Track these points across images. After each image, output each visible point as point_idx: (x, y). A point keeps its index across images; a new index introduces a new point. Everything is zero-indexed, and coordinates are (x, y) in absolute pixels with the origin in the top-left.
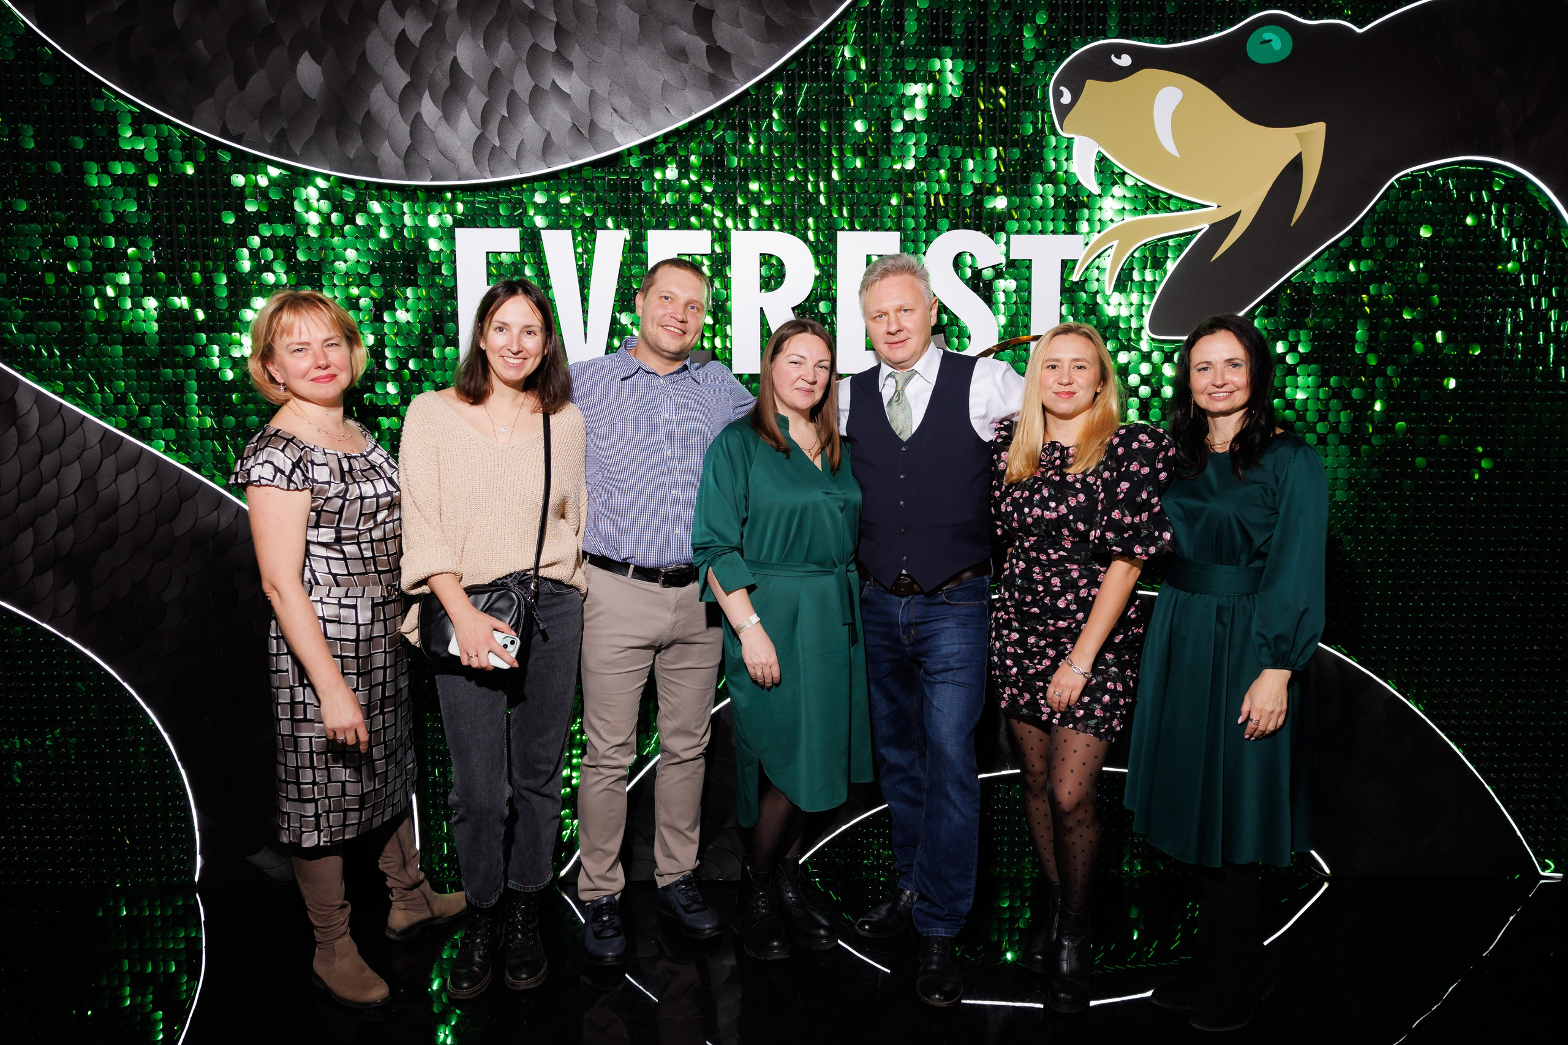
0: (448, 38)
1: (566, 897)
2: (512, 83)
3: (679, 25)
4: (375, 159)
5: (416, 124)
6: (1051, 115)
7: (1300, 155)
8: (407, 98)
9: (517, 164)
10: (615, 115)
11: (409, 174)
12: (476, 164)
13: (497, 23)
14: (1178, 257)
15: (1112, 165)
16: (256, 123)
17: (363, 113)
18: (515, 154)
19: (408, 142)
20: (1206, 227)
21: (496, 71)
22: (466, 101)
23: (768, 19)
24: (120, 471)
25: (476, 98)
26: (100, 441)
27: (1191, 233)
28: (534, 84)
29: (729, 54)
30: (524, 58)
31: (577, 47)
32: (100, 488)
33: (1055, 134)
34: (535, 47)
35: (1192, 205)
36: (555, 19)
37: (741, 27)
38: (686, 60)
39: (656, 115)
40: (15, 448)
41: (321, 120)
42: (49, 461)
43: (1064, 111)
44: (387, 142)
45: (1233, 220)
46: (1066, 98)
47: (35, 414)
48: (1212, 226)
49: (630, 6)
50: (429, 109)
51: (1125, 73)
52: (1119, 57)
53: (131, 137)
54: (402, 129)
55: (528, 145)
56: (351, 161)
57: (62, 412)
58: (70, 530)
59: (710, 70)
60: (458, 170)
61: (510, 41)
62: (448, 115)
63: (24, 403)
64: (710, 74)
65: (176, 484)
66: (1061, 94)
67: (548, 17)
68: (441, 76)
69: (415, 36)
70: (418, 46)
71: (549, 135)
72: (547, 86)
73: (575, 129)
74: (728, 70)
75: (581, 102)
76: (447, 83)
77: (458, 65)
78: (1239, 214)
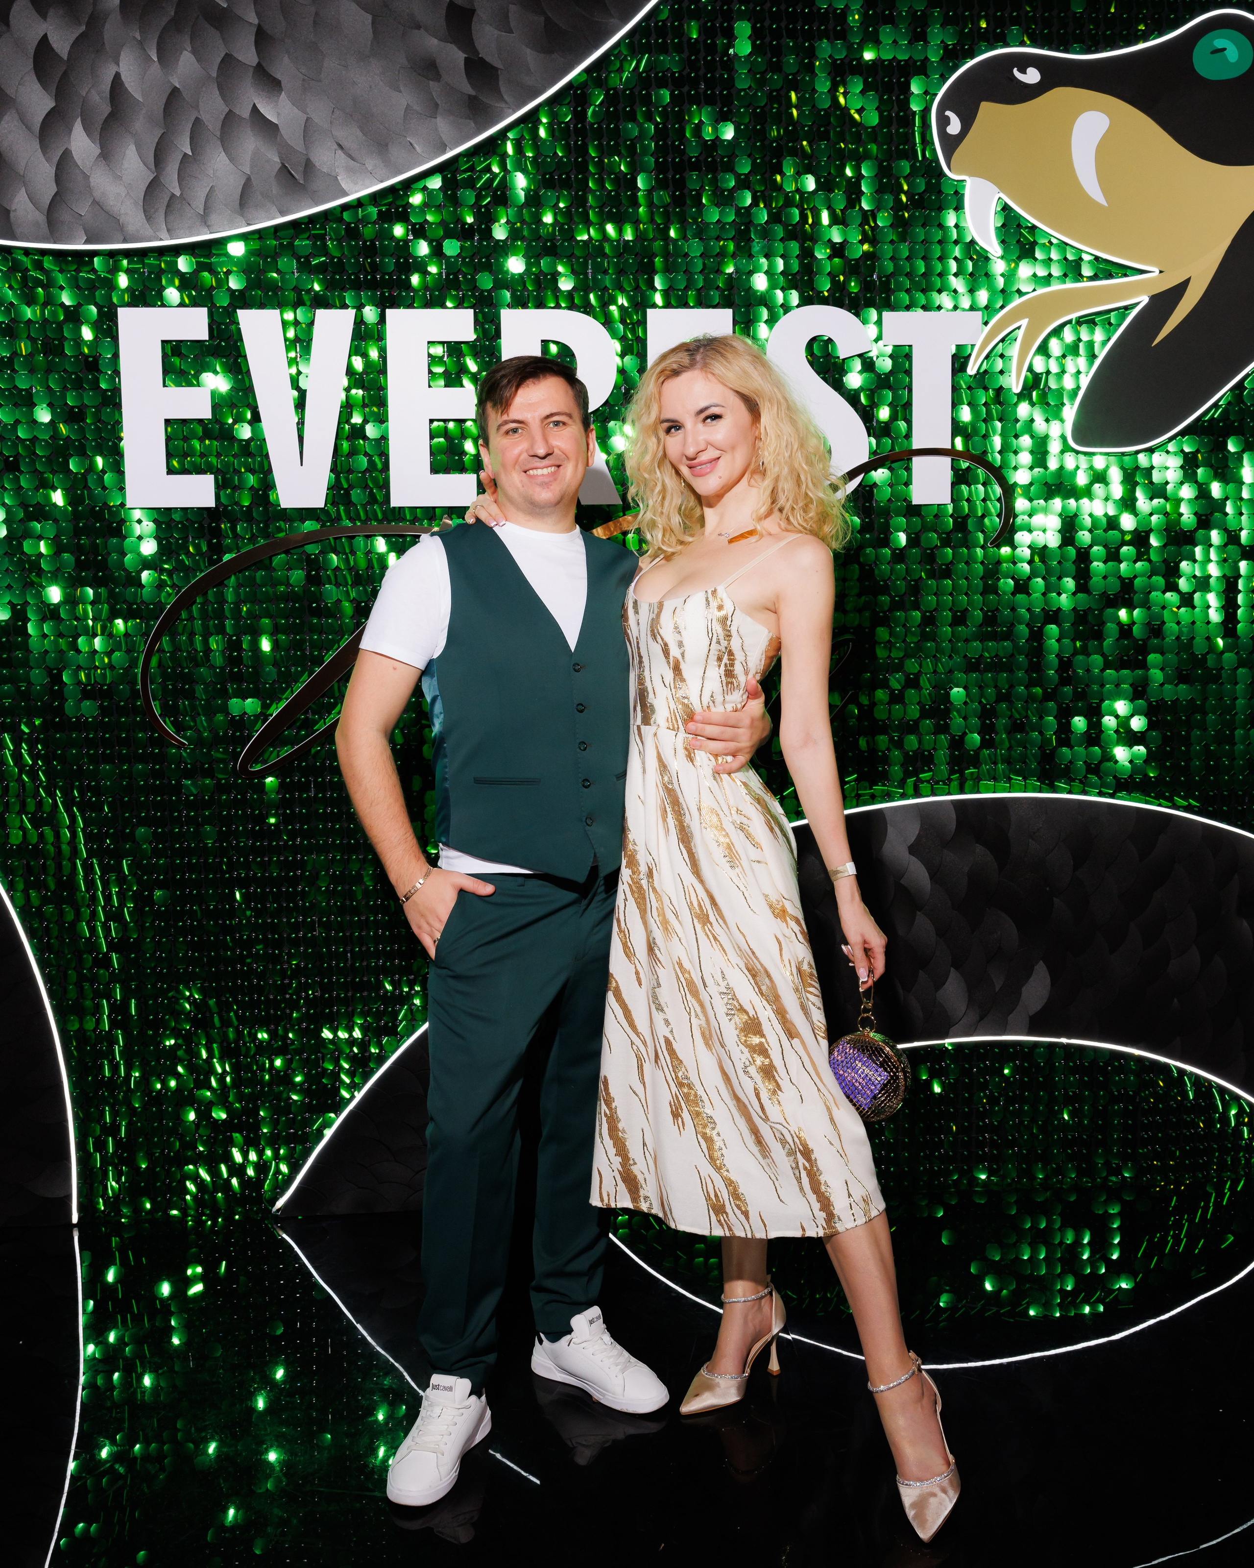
0: (107, 46)
1: (285, 1236)
2: (196, 107)
3: (427, 30)
4: (8, 212)
5: (64, 166)
6: (934, 150)
8: (51, 128)
9: (205, 220)
10: (339, 152)
11: (53, 231)
12: (149, 218)
13: (176, 25)
14: (1109, 339)
15: (1018, 217)
18: (202, 207)
19: (53, 189)
20: (1145, 300)
21: (175, 93)
22: (133, 134)
23: (548, 22)
25: (146, 130)
27: (1126, 308)
28: (227, 110)
29: (496, 69)
30: (214, 75)
33: (942, 174)
34: (228, 61)
35: (1125, 270)
36: (256, 22)
37: (511, 31)
38: (437, 77)
39: (396, 153)
43: (951, 144)
44: (23, 190)
45: (1181, 289)
46: (955, 127)
48: (1153, 298)
50: (81, 144)
51: (1031, 92)
52: (1023, 71)
54: (42, 173)
55: (219, 194)
60: (122, 228)
61: (194, 52)
62: (106, 155)
64: (470, 96)
66: (947, 121)
67: (246, 18)
68: (97, 98)
69: (62, 43)
70: (65, 58)
71: (248, 180)
72: (245, 112)
73: (285, 172)
74: (497, 91)
75: (291, 133)
76: (106, 109)
77: (122, 84)
78: (1188, 281)
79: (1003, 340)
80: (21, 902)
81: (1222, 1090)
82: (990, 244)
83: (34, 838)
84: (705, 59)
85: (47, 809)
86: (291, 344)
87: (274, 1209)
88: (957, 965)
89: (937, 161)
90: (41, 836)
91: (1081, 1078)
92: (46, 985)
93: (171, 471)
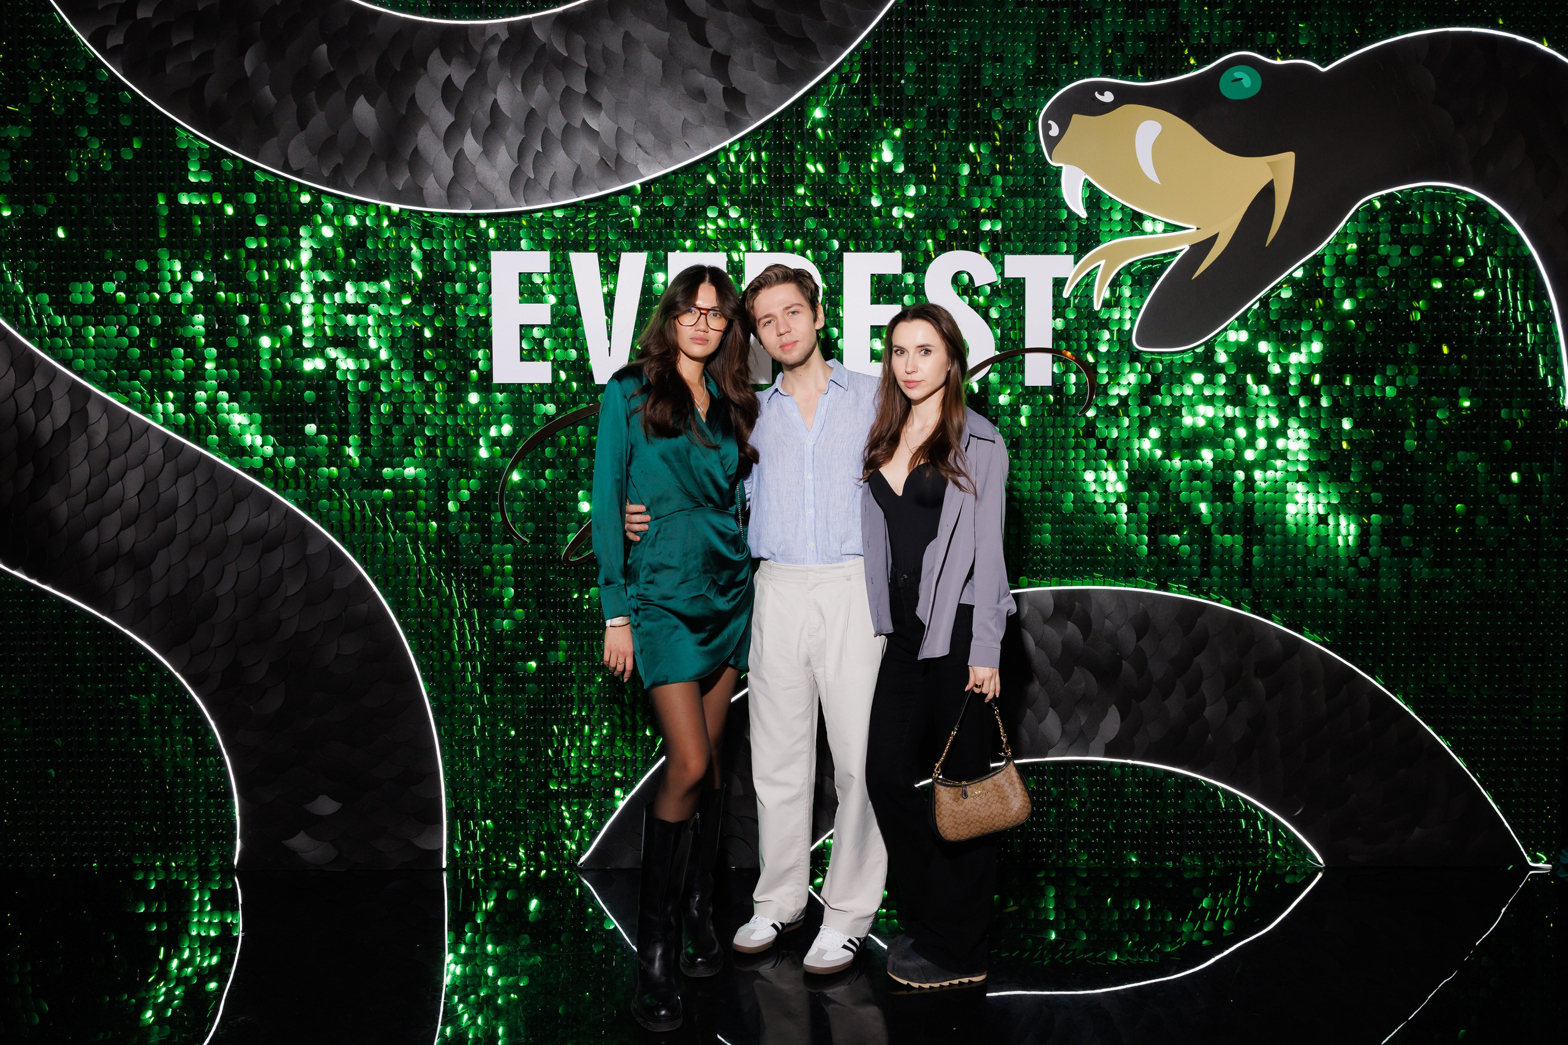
0: (489, 82)
1: (585, 882)
2: (546, 121)
3: (698, 69)
4: (422, 189)
5: (459, 159)
7: (1272, 182)
8: (451, 135)
9: (550, 194)
10: (639, 149)
11: (451, 201)
12: (513, 192)
13: (534, 68)
16: (315, 158)
17: (410, 151)
18: (548, 184)
19: (452, 174)
20: (1187, 247)
21: (532, 112)
22: (504, 139)
23: (779, 64)
24: (179, 475)
25: (513, 136)
26: (163, 447)
28: (566, 122)
29: (744, 95)
30: (558, 99)
31: (605, 90)
32: (161, 491)
34: (568, 91)
36: (586, 65)
37: (754, 70)
38: (705, 100)
39: (677, 150)
40: (85, 453)
41: (373, 157)
42: (116, 465)
43: (1052, 142)
44: (432, 175)
45: (1211, 241)
46: (1055, 131)
47: (104, 421)
48: (1192, 247)
49: (654, 53)
50: (470, 145)
51: (1107, 108)
52: (1102, 94)
53: (199, 171)
54: (444, 164)
55: (559, 177)
56: (398, 192)
57: (129, 420)
58: (132, 527)
59: (727, 109)
60: (495, 200)
61: (545, 85)
62: (487, 152)
63: (94, 412)
64: (726, 113)
65: (231, 487)
66: (1049, 127)
67: (580, 63)
68: (482, 116)
69: (460, 81)
70: (462, 89)
71: (579, 168)
72: (578, 124)
73: (603, 162)
74: (743, 108)
75: (608, 138)
76: (488, 123)
77: (498, 106)
78: (1216, 236)
79: (1088, 274)
80: (416, 648)
81: (1246, 802)
82: (1079, 209)
83: (425, 605)
84: (885, 86)
85: (435, 584)
86: (605, 276)
87: (579, 863)
88: (1054, 705)
89: (1043, 154)
90: (430, 603)
91: (1144, 791)
92: (430, 703)
93: (522, 360)
